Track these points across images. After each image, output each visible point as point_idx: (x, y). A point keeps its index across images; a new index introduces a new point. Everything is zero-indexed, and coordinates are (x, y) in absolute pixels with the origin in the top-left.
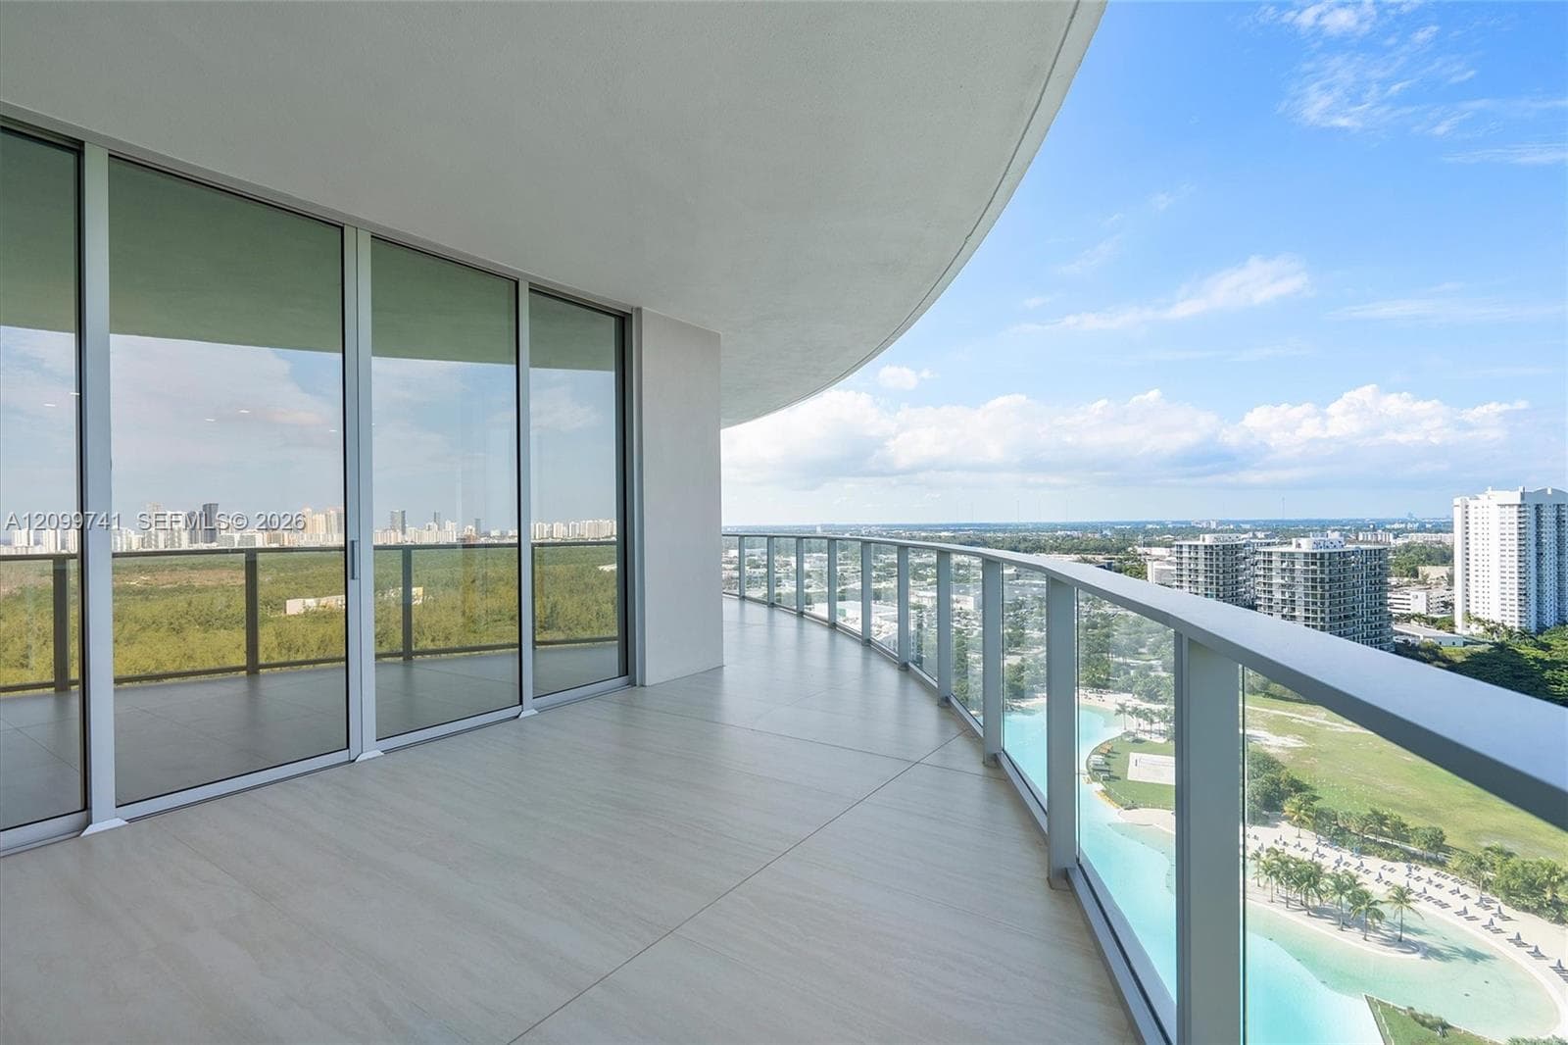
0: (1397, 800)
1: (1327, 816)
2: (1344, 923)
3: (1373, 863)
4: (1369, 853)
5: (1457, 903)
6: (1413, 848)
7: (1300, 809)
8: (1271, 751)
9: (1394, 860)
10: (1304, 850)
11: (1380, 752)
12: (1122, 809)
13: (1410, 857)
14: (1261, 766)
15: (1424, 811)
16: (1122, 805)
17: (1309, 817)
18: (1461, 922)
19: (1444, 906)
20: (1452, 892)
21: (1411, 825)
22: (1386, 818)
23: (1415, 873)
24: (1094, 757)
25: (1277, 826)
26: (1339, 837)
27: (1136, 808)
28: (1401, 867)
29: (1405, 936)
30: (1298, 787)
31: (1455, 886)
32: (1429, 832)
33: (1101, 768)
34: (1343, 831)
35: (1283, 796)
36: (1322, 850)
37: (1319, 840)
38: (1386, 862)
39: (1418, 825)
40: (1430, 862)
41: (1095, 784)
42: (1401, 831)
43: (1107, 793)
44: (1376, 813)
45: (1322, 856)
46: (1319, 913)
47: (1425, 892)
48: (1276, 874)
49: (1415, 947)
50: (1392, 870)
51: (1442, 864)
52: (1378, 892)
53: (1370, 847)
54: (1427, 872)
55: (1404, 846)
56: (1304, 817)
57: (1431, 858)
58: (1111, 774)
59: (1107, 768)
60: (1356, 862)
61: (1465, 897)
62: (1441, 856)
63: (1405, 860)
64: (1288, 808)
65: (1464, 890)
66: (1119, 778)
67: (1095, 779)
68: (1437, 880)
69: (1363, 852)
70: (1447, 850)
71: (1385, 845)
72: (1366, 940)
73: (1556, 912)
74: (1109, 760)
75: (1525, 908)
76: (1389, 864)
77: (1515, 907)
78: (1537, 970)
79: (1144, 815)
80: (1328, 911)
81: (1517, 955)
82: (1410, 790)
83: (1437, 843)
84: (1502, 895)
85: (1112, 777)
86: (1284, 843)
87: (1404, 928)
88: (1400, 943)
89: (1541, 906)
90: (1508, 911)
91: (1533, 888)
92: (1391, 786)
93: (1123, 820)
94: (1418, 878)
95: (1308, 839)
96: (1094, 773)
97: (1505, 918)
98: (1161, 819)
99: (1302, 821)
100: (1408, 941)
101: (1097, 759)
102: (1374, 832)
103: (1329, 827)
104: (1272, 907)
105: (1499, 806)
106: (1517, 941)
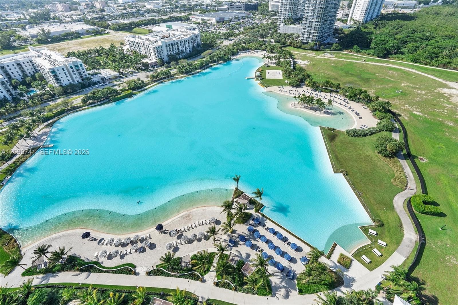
0: (329, 76)
1: (315, 83)
2: (316, 110)
3: (323, 94)
4: (323, 92)
5: (339, 101)
6: (332, 89)
7: (310, 82)
8: (302, 66)
9: (328, 92)
10: (309, 93)
11: (327, 63)
12: (265, 87)
13: (331, 91)
15: (335, 79)
18: (339, 106)
19: (336, 102)
20: (339, 99)
22: (328, 82)
24: (257, 73)
25: (303, 87)
26: (316, 89)
27: (269, 87)
28: (329, 94)
29: (329, 111)
30: (309, 76)
31: (339, 97)
32: (337, 85)
33: (259, 76)
34: (318, 87)
35: (305, 79)
36: (313, 92)
37: (312, 90)
38: (326, 93)
39: (335, 83)
41: (258, 81)
42: (331, 85)
43: (261, 83)
44: (327, 81)
45: (312, 94)
46: (311, 108)
47: (333, 100)
48: (303, 101)
49: (329, 113)
50: (327, 95)
51: (338, 92)
52: (326, 101)
53: (323, 90)
54: (334, 94)
56: (310, 84)
57: (335, 91)
59: (261, 76)
60: (319, 94)
61: (341, 99)
62: (338, 90)
63: (330, 92)
64: (306, 82)
65: (341, 98)
66: (264, 79)
67: (257, 80)
68: (336, 96)
69: (321, 91)
70: (340, 88)
71: (326, 89)
72: (320, 113)
73: (358, 100)
74: (261, 73)
75: (352, 100)
76: (327, 94)
77: (350, 100)
78: (353, 114)
79: (271, 88)
80: (313, 108)
81: (349, 111)
82: (332, 73)
83: (338, 87)
84: (348, 98)
85: (262, 78)
86: (304, 92)
87: (329, 109)
88: (327, 113)
89: (356, 99)
90: (349, 101)
91: (356, 95)
92: (328, 73)
93: (266, 91)
94: (332, 96)
95: (310, 90)
96: (257, 78)
97: (348, 103)
98: (275, 89)
99: (309, 85)
100: (329, 112)
101: (258, 73)
102: (325, 86)
103: (315, 86)
104: (301, 109)
105: (350, 75)
106: (350, 108)
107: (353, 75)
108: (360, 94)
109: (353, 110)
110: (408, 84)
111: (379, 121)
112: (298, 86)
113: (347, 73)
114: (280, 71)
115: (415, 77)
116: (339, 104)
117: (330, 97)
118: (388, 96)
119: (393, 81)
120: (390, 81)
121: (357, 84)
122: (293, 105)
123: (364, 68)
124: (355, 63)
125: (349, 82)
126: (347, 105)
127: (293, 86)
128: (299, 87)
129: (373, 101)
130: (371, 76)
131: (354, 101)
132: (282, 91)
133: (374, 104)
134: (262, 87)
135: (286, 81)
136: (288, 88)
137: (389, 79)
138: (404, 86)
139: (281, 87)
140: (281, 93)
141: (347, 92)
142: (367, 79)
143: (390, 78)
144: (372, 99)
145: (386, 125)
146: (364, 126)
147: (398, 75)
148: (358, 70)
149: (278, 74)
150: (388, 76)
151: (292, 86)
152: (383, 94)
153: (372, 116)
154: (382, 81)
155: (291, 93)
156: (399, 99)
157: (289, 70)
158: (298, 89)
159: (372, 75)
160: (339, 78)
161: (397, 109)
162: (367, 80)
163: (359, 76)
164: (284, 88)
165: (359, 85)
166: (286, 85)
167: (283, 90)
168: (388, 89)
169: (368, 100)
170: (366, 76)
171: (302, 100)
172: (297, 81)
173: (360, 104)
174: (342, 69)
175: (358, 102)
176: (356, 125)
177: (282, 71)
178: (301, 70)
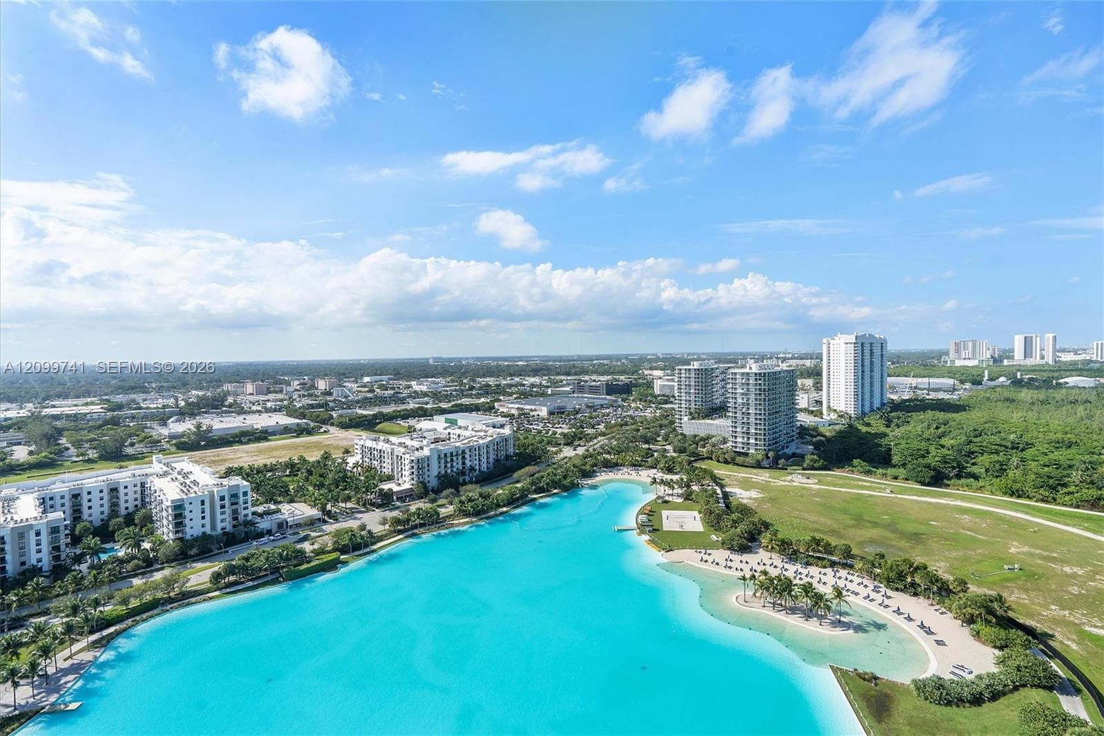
0: (818, 526)
1: (787, 543)
2: (808, 614)
3: (814, 570)
4: (811, 565)
5: (863, 591)
6: (834, 558)
7: (772, 540)
8: (745, 501)
9: (825, 567)
10: (776, 567)
11: (802, 497)
12: (663, 552)
13: (833, 564)
14: (743, 512)
15: (833, 532)
16: (663, 549)
17: (778, 545)
18: (866, 604)
19: (857, 594)
20: (859, 584)
21: (833, 544)
22: (819, 541)
23: (837, 574)
24: (640, 517)
25: (757, 553)
26: (793, 556)
27: (672, 550)
28: (829, 571)
29: (842, 619)
30: (766, 526)
31: (860, 580)
32: (844, 547)
33: (647, 524)
34: (795, 552)
35: (760, 533)
36: (787, 566)
37: (783, 559)
38: (821, 569)
39: (837, 543)
40: (845, 566)
41: (643, 536)
42: (829, 549)
43: (651, 542)
44: (814, 538)
45: (786, 570)
46: (793, 611)
47: (846, 586)
48: (767, 589)
49: (847, 626)
50: (825, 574)
51: (851, 567)
52: (826, 590)
53: (811, 560)
54: (843, 573)
55: (830, 557)
56: (775, 546)
57: (843, 564)
58: (654, 527)
59: (651, 524)
60: (805, 571)
61: (866, 586)
62: (849, 562)
63: (831, 566)
64: (764, 541)
65: (865, 582)
66: (658, 530)
67: (642, 532)
68: (850, 577)
69: (808, 564)
70: (853, 557)
71: (819, 558)
72: (820, 624)
73: (913, 590)
74: (650, 518)
75: (897, 589)
76: (823, 571)
77: (892, 589)
78: (912, 629)
79: (677, 555)
80: (799, 609)
81: (900, 621)
82: (822, 519)
83: (848, 553)
84: (885, 583)
85: (654, 530)
86: (764, 564)
87: (841, 614)
88: (839, 624)
89: (905, 587)
90: (889, 593)
91: (901, 576)
92: (813, 518)
93: (666, 561)
94: (840, 578)
95: (777, 559)
96: (642, 528)
97: (889, 597)
98: (689, 556)
99: (773, 548)
100: (843, 622)
101: (643, 518)
102: (814, 550)
103: (788, 550)
104: (765, 611)
105: (869, 525)
106: (898, 612)
107: (875, 524)
108: (912, 574)
109: (909, 619)
110: (1026, 549)
111: (997, 652)
112: (744, 549)
113: (859, 520)
114: (696, 513)
115: (1035, 532)
116: (865, 598)
117: (835, 580)
118: (990, 579)
119: (983, 541)
120: (974, 540)
121: (893, 546)
122: (741, 600)
123: (897, 509)
124: (871, 496)
125: (872, 542)
126: (887, 602)
127: (731, 549)
128: (748, 553)
129: (954, 593)
130: (923, 527)
131: (902, 590)
132: (706, 561)
133: (961, 602)
134: (654, 550)
135: (714, 537)
136: (721, 555)
137: (970, 535)
138: (1018, 553)
139: (703, 551)
140: (703, 566)
141: (873, 565)
142: (915, 534)
143: (972, 534)
144: (948, 586)
145: (1026, 667)
146: (962, 668)
147: (988, 525)
148: (883, 513)
149: (692, 521)
150: (964, 529)
151: (729, 549)
152: (973, 574)
153: (972, 638)
154: (954, 540)
155: (730, 567)
156: (1026, 590)
157: (717, 512)
158: (746, 557)
159: (921, 524)
160: (843, 532)
161: (1032, 616)
162: (916, 538)
163: (891, 527)
164: (709, 554)
165: (900, 549)
166: (714, 546)
167: (710, 559)
168: (980, 562)
169: (941, 591)
170: (910, 528)
171: (764, 587)
172: (741, 538)
173: (921, 600)
174: (845, 511)
175: (916, 594)
176: (936, 666)
177: (700, 512)
178: (745, 511)
